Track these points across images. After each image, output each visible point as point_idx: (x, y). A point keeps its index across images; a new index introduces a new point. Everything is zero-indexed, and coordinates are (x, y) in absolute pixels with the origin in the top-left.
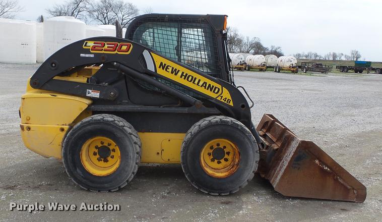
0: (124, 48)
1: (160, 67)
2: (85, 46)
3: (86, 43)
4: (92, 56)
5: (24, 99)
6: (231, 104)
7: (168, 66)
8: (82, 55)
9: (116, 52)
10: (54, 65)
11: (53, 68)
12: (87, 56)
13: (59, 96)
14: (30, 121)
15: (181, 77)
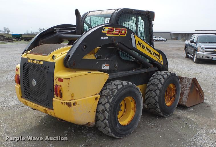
0: (123, 32)
1: (138, 45)
2: (104, 31)
3: (104, 28)
4: (107, 38)
5: (69, 79)
6: (162, 64)
7: (141, 43)
8: (102, 38)
9: (119, 35)
10: (85, 47)
11: (85, 50)
12: (104, 39)
13: (93, 72)
14: (74, 98)
15: (146, 50)
